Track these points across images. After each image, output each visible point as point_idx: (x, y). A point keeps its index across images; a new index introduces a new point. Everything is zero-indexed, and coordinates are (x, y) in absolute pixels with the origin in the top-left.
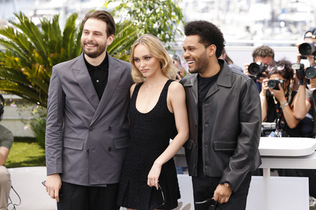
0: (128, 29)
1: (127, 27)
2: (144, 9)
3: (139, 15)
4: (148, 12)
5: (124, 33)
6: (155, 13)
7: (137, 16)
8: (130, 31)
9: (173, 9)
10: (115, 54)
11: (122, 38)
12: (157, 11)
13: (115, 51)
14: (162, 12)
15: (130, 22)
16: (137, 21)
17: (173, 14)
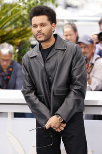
0: (14, 10)
5: (12, 12)
10: (6, 28)
11: (10, 16)
13: (5, 26)
15: (16, 5)
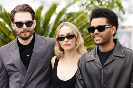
1: (80, 16)
2: (94, 2)
3: (90, 6)
4: (97, 4)
6: (101, 5)
7: (88, 7)
8: (83, 18)
9: (115, 1)
12: (103, 3)
14: (107, 4)
16: (87, 11)
17: (115, 5)
